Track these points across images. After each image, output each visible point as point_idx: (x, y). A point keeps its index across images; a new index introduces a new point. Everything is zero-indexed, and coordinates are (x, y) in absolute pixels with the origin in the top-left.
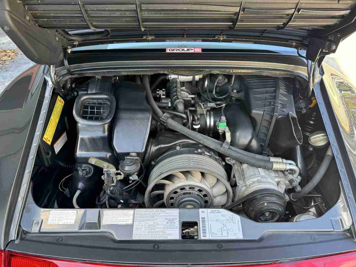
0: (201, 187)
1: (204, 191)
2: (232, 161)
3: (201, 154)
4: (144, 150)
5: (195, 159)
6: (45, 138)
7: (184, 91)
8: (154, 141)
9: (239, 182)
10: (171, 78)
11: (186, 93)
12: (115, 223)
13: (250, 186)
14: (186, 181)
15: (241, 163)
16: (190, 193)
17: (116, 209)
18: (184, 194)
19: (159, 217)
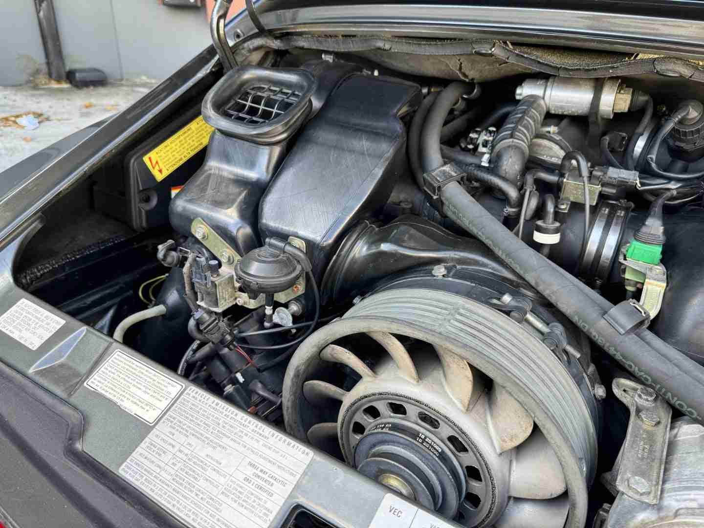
0: (461, 430)
1: (471, 453)
2: (640, 396)
3: (508, 313)
4: (331, 241)
5: (475, 317)
6: (150, 158)
7: (551, 139)
8: (374, 229)
9: (632, 481)
10: (521, 95)
11: (556, 148)
12: (115, 399)
13: (676, 515)
14: (415, 382)
15: (677, 415)
16: (415, 435)
17: (168, 371)
18: (395, 427)
19: (236, 446)
